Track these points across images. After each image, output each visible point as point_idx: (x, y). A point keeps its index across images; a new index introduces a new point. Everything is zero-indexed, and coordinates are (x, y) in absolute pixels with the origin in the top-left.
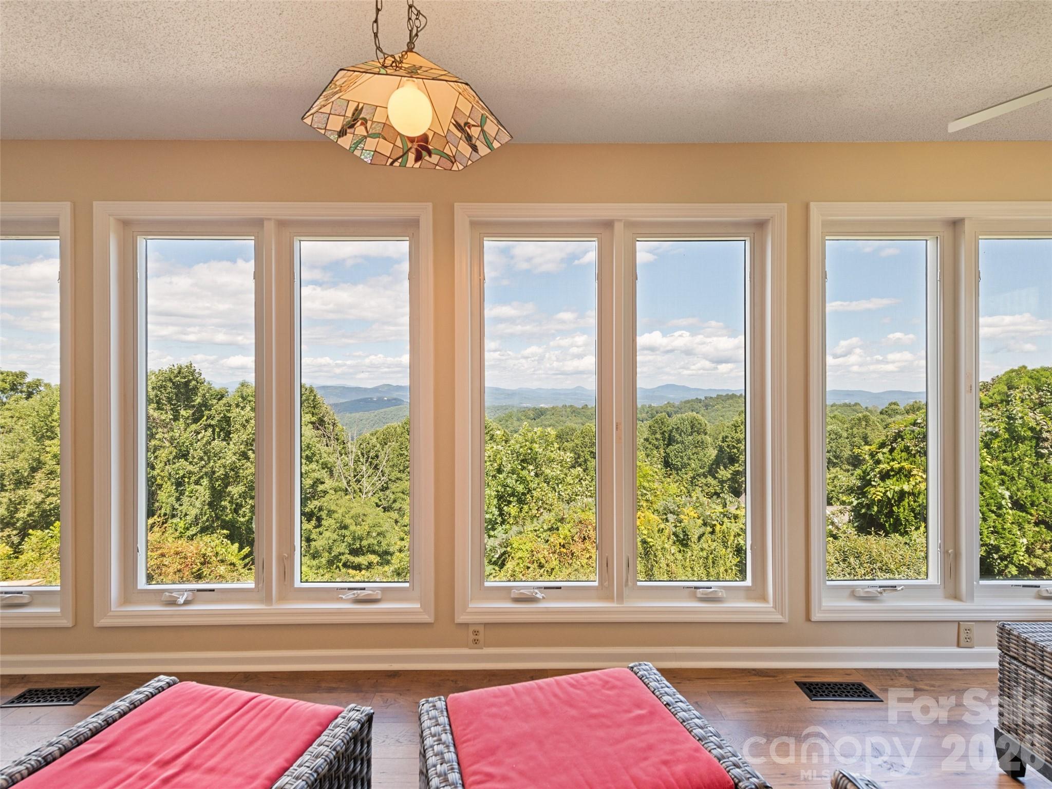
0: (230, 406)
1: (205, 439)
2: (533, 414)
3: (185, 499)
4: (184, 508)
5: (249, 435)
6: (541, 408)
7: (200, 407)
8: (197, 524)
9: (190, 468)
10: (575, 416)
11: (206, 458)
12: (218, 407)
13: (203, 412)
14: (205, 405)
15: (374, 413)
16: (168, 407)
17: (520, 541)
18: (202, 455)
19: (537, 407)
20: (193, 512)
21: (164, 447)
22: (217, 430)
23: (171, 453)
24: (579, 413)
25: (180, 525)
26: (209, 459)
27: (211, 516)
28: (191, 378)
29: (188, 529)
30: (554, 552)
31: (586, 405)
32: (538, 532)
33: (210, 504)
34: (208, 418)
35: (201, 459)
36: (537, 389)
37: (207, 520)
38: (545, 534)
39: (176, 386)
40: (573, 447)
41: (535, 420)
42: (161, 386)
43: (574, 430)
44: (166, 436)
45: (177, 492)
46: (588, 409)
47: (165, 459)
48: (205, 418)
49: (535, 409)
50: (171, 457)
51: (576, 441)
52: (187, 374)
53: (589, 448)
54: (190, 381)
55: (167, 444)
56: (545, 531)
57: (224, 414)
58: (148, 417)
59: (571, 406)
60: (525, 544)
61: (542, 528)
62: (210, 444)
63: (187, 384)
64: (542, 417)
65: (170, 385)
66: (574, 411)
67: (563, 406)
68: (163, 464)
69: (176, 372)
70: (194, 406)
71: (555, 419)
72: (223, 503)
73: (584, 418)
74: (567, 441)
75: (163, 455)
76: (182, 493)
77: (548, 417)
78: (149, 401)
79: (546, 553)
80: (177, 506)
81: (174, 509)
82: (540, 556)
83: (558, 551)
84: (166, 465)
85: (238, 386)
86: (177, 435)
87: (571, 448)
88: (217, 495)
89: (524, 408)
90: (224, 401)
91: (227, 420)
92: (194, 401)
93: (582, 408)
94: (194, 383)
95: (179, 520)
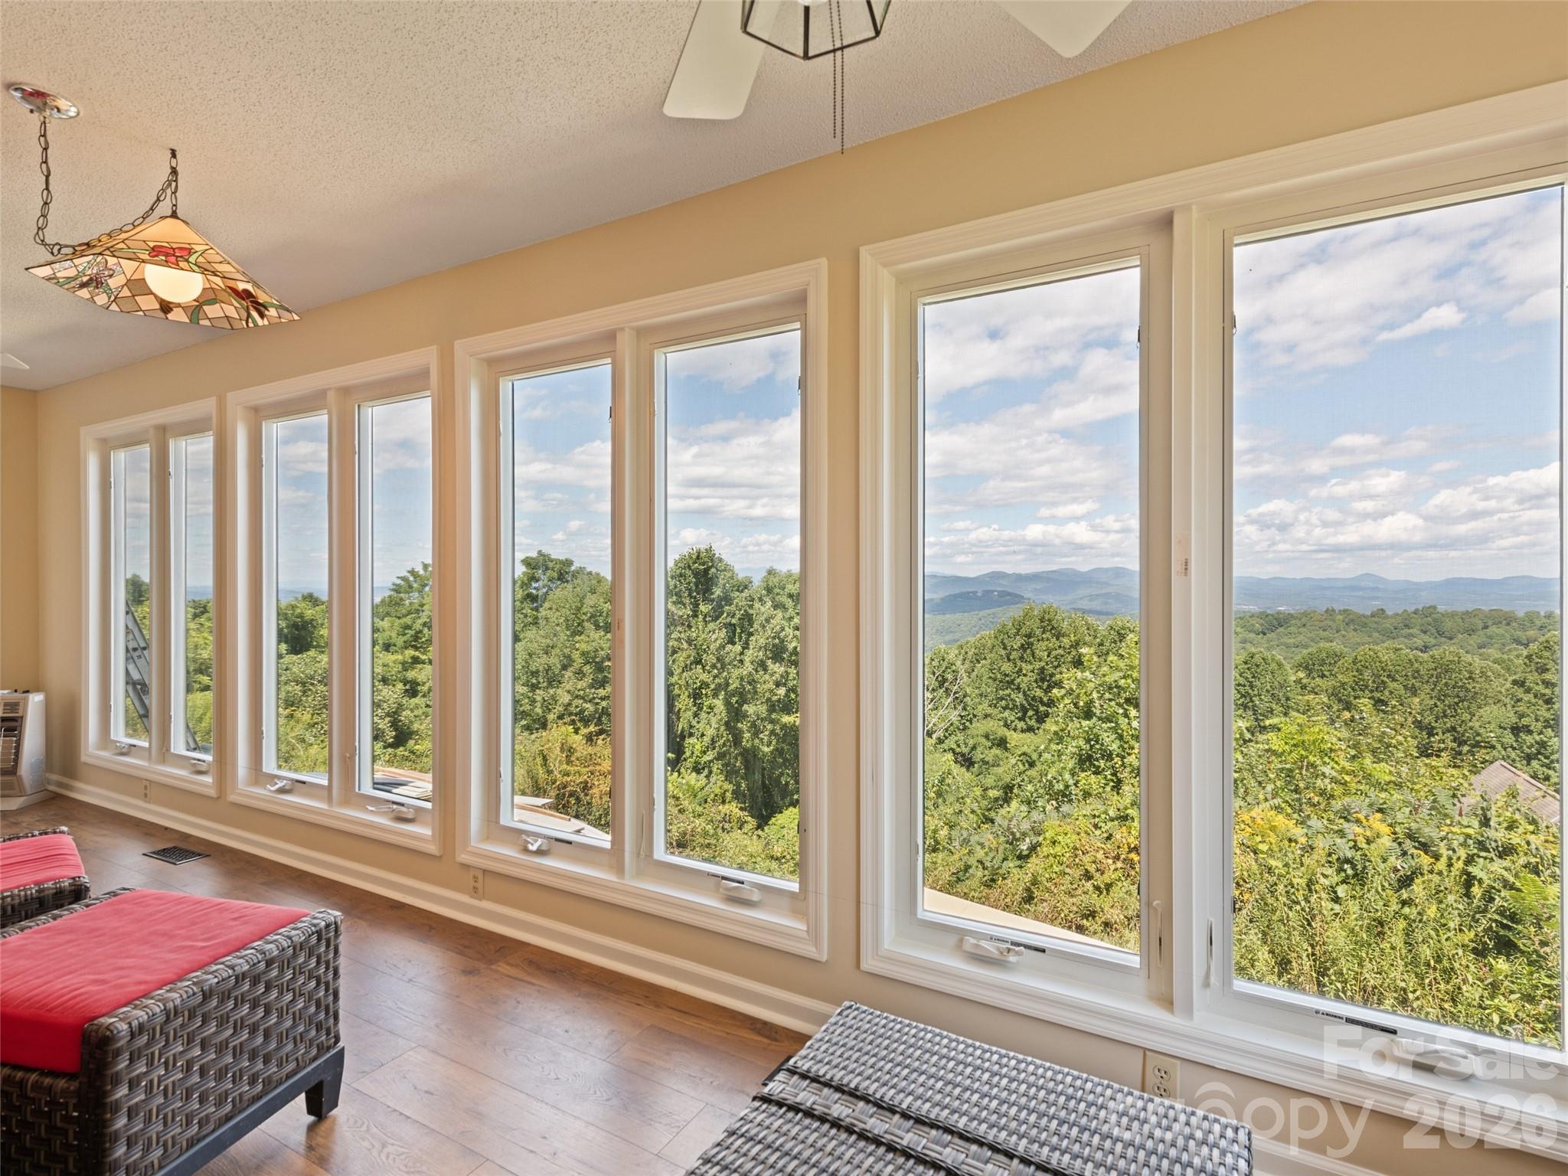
0: (753, 600)
1: (719, 642)
2: (1262, 625)
3: (703, 715)
4: (701, 726)
5: (768, 639)
6: (1279, 613)
7: (721, 600)
8: (714, 749)
9: (704, 677)
10: (1355, 630)
11: (719, 665)
12: (740, 599)
13: (723, 607)
14: (727, 599)
15: (977, 615)
16: (687, 601)
17: (1058, 829)
18: (715, 661)
19: (1269, 612)
20: (710, 732)
21: (682, 650)
22: (738, 630)
23: (689, 656)
24: (1365, 625)
25: (697, 747)
26: (723, 667)
27: (728, 740)
28: (710, 564)
29: (704, 753)
30: (1117, 858)
31: (1382, 610)
32: (1097, 820)
33: (727, 724)
34: (728, 615)
35: (714, 666)
36: (1271, 579)
37: (724, 745)
38: (1110, 824)
39: (696, 574)
40: (1334, 688)
41: (1265, 634)
42: (681, 575)
43: (1338, 656)
44: (682, 635)
45: (695, 706)
46: (1387, 617)
47: (683, 665)
48: (725, 615)
49: (1263, 616)
50: (688, 662)
51: (1340, 677)
52: (706, 559)
53: (1372, 691)
54: (709, 568)
55: (685, 645)
56: (1112, 820)
57: (745, 611)
58: (667, 612)
59: (1345, 611)
60: (1066, 834)
61: (1106, 812)
62: (724, 647)
63: (706, 571)
64: (1281, 630)
65: (688, 573)
66: (1353, 620)
67: (1327, 611)
68: (680, 670)
69: (694, 557)
70: (713, 600)
71: (1309, 635)
72: (739, 725)
73: (1376, 635)
74: (1323, 676)
75: (681, 659)
76: (700, 709)
77: (1293, 629)
78: (669, 593)
79: (1100, 856)
80: (694, 723)
81: (691, 727)
82: (1086, 859)
83: (1123, 857)
84: (683, 671)
85: (765, 574)
86: (694, 635)
87: (1330, 691)
88: (735, 714)
89: (1244, 612)
90: (746, 593)
91: (748, 618)
92: (712, 594)
93: (1373, 616)
94: (713, 570)
95: (696, 740)
